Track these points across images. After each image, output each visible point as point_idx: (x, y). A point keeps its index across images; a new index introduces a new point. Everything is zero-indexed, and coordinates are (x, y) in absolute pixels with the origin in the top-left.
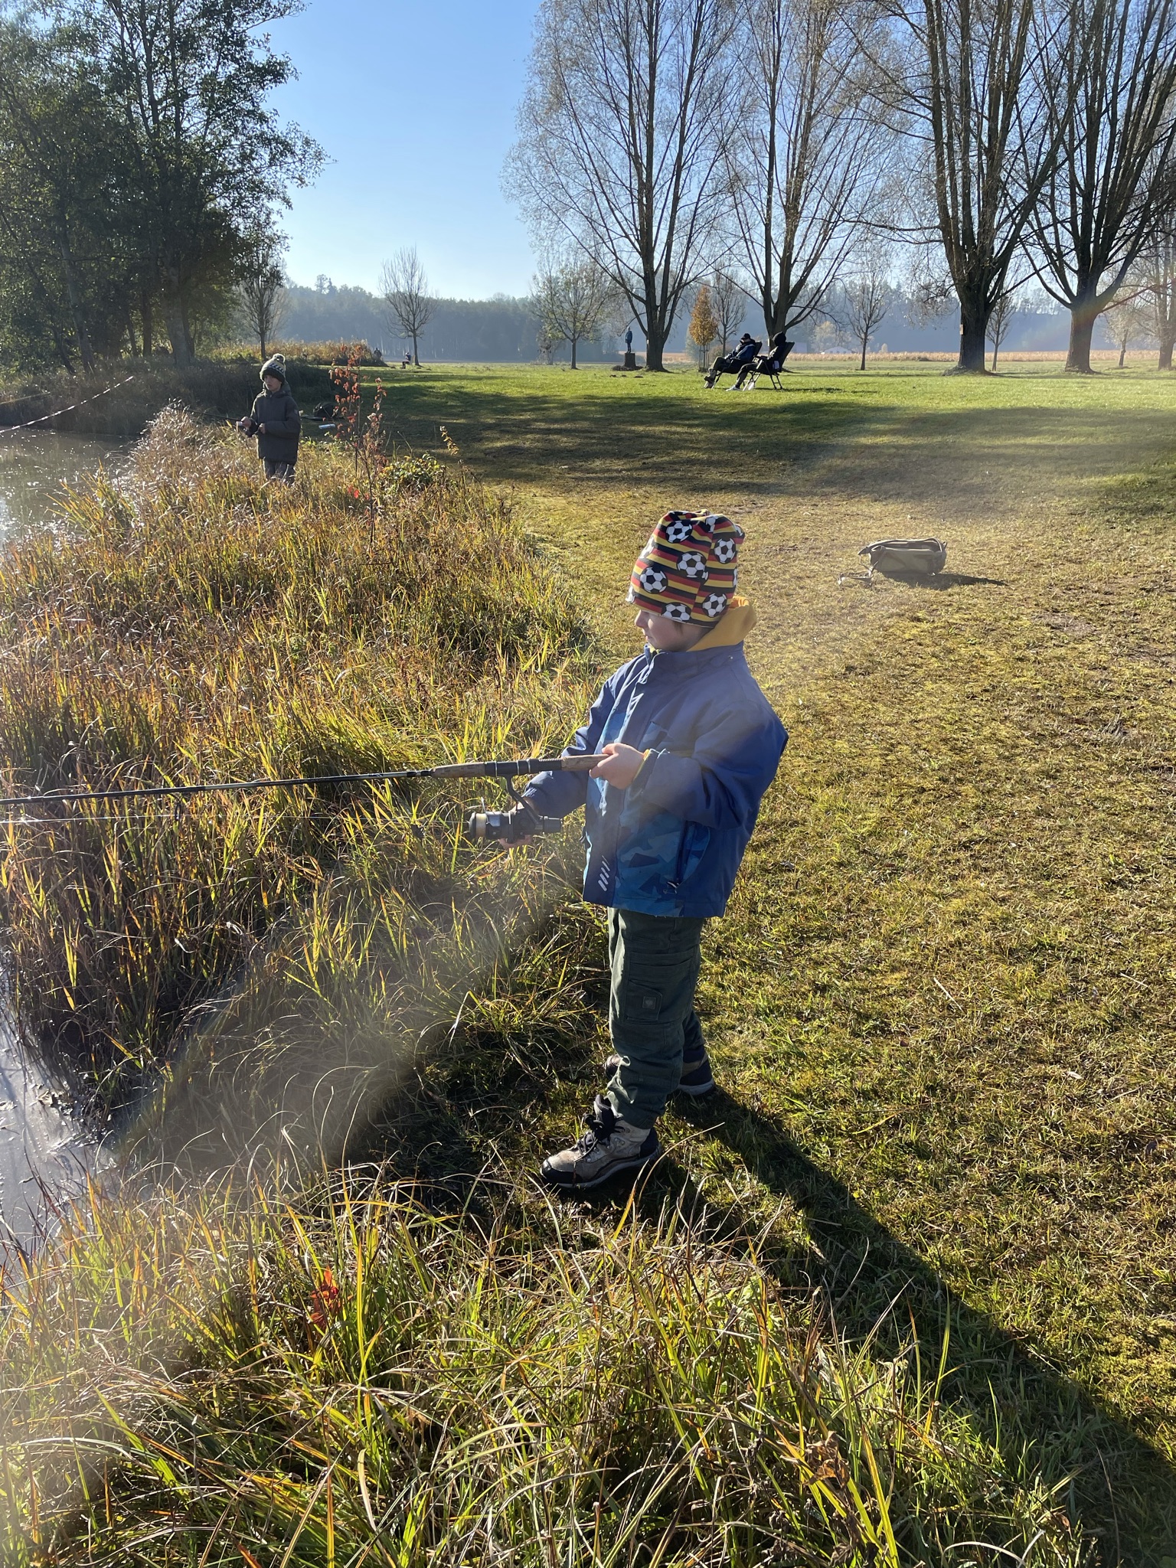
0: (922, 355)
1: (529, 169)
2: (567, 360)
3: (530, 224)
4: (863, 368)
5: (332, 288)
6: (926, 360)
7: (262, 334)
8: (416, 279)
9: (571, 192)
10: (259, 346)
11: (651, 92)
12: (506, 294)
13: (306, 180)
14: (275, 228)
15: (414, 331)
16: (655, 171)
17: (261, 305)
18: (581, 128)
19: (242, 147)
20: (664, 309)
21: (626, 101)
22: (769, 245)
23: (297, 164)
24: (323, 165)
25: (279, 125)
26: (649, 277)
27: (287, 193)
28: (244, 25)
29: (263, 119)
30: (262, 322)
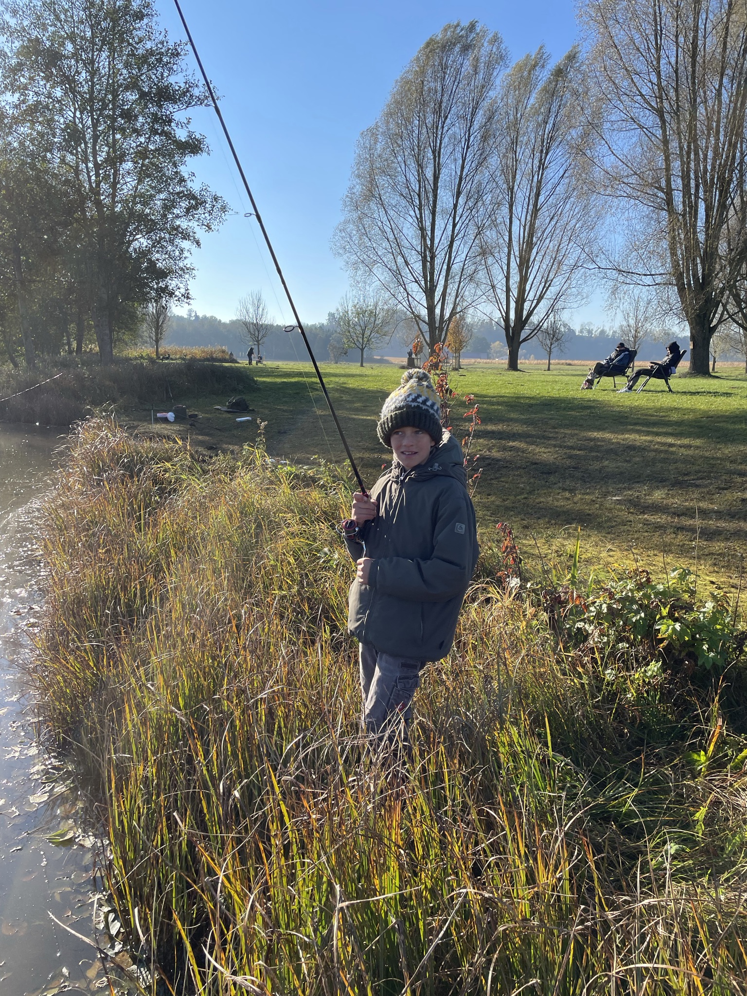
0: (568, 362)
1: (351, 237)
2: (357, 361)
3: (350, 272)
4: (549, 369)
5: (197, 317)
6: (570, 365)
7: (157, 341)
8: (261, 309)
9: (380, 254)
10: (153, 349)
11: (435, 191)
13: (213, 227)
14: (186, 262)
15: (258, 341)
16: (436, 241)
17: (158, 322)
18: (386, 212)
19: (165, 200)
20: (441, 329)
21: (417, 197)
22: (508, 290)
23: (207, 215)
24: (226, 216)
25: (195, 186)
26: (431, 309)
27: (197, 236)
28: (171, 109)
29: (182, 180)
30: (157, 334)
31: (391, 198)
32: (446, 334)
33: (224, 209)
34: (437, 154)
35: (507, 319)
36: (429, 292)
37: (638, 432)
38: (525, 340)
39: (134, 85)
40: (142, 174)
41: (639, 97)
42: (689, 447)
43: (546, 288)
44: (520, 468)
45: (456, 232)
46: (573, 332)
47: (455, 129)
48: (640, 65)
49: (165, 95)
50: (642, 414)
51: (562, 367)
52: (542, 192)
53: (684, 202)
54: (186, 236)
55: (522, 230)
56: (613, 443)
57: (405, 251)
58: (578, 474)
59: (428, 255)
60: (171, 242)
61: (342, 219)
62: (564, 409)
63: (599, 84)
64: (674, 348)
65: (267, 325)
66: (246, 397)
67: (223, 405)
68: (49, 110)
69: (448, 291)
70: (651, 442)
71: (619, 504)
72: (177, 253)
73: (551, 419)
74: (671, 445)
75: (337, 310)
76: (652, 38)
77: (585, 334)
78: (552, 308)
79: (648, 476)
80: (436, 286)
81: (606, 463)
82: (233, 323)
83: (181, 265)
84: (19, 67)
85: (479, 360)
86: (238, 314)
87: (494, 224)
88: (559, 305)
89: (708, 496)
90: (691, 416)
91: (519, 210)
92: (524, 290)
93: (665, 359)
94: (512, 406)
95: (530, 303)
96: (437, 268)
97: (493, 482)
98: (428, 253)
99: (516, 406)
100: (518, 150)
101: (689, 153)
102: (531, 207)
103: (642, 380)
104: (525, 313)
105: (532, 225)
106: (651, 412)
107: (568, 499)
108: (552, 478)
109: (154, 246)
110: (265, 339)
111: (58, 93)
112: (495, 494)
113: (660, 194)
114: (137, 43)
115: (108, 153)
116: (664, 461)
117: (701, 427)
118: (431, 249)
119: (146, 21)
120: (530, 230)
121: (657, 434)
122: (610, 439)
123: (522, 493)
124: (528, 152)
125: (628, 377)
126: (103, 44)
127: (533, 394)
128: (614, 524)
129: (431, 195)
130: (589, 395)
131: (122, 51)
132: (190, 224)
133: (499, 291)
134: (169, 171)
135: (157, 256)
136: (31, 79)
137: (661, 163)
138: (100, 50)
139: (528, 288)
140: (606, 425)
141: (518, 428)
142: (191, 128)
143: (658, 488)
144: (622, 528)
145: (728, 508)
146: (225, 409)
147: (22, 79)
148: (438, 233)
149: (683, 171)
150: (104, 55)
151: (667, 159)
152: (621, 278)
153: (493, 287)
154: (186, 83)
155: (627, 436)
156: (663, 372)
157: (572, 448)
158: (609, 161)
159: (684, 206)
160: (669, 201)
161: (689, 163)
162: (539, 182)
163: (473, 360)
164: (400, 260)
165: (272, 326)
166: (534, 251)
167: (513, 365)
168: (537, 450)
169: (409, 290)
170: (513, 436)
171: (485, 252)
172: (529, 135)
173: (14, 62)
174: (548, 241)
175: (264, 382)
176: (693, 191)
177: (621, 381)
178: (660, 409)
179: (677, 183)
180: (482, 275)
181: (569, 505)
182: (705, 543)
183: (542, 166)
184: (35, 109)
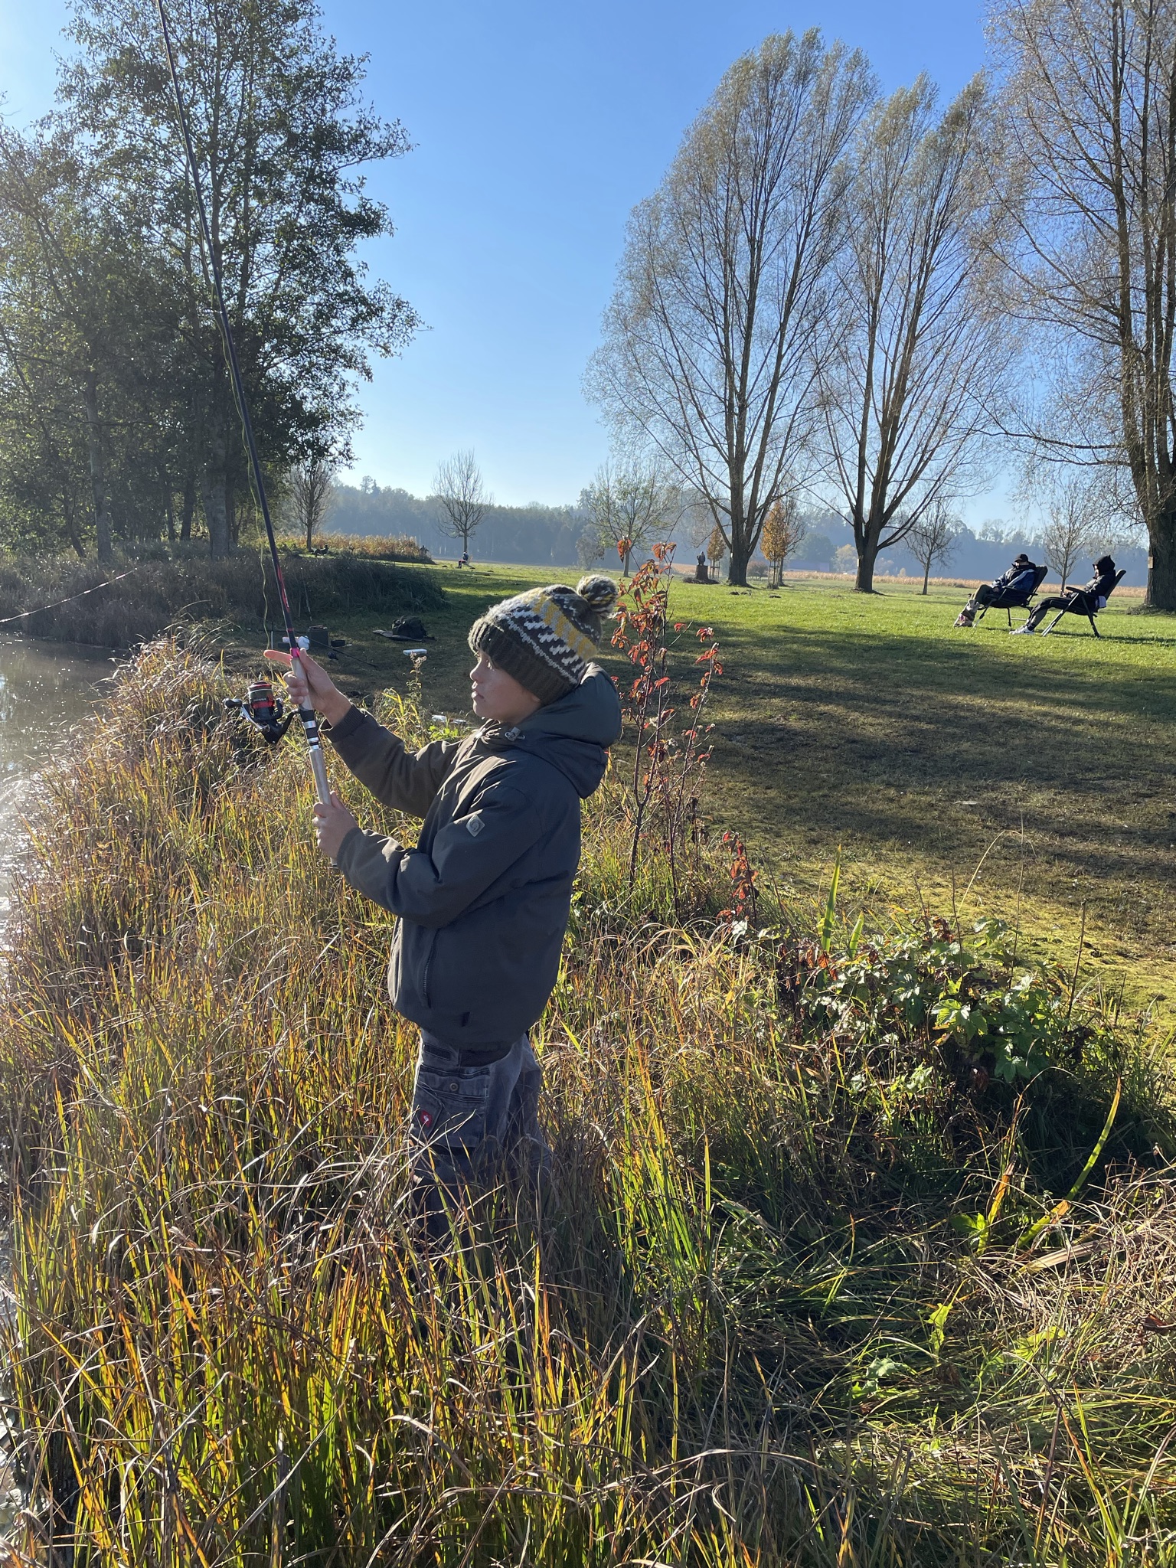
0: (959, 581)
1: (614, 373)
2: (620, 568)
3: (611, 427)
4: (925, 593)
5: (376, 489)
6: (961, 586)
7: (310, 525)
8: (472, 481)
9: (659, 399)
10: (303, 537)
11: (751, 302)
12: (541, 502)
13: (392, 349)
14: (349, 402)
15: (465, 531)
16: (750, 382)
17: (312, 496)
18: (672, 335)
19: (319, 304)
20: (751, 522)
21: (721, 311)
22: (862, 463)
23: (384, 330)
24: (415, 333)
25: (367, 285)
26: (737, 488)
27: (368, 363)
28: (336, 163)
29: (348, 274)
30: (310, 513)
31: (681, 313)
32: (759, 530)
33: (410, 321)
34: (755, 244)
35: (857, 510)
36: (736, 463)
37: (1029, 698)
38: (885, 544)
39: (281, 123)
40: (288, 263)
41: (1083, 162)
42: (1106, 724)
43: (924, 462)
44: (827, 747)
45: (782, 368)
46: (972, 534)
47: (787, 204)
48: (1087, 110)
49: (328, 139)
50: (1042, 670)
51: (947, 589)
52: (925, 309)
53: (1149, 333)
54: (350, 362)
55: (889, 369)
56: (984, 715)
57: (699, 397)
58: (917, 762)
59: (735, 406)
60: (328, 370)
61: (601, 344)
62: (920, 657)
63: (1019, 138)
64: (1106, 566)
65: (480, 506)
66: (423, 618)
67: (388, 628)
68: (147, 158)
69: (766, 461)
70: (1045, 714)
71: (972, 812)
72: (336, 389)
73: (895, 671)
74: (1078, 721)
75: (592, 486)
76: (1109, 67)
77: (991, 538)
78: (931, 496)
79: (1028, 770)
80: (746, 455)
81: (965, 745)
82: (431, 501)
83: (342, 407)
84: (104, 92)
85: (815, 573)
86: (437, 486)
87: (845, 357)
88: (945, 490)
89: (1117, 806)
90: (1120, 677)
91: (886, 336)
92: (888, 465)
93: (1091, 583)
94: (837, 649)
95: (897, 485)
96: (749, 425)
97: (780, 767)
98: (735, 401)
99: (843, 648)
100: (887, 242)
101: (1160, 253)
102: (905, 332)
103: (1052, 615)
104: (888, 501)
105: (906, 361)
106: (1056, 666)
107: (891, 800)
108: (874, 766)
109: (300, 376)
110: (476, 528)
111: (163, 133)
112: (778, 787)
113: (1113, 319)
114: (288, 57)
115: (236, 227)
116: (1060, 746)
117: (1132, 695)
118: (741, 396)
119: (302, 23)
120: (902, 367)
121: (1059, 703)
122: (981, 708)
123: (820, 788)
124: (903, 245)
125: (1030, 609)
126: (235, 59)
127: (876, 630)
128: (956, 843)
129: (744, 309)
130: (965, 635)
131: (262, 70)
132: (358, 343)
133: (847, 465)
134: (328, 259)
135: (306, 391)
136: (124, 111)
137: (1115, 269)
138: (229, 68)
139: (894, 461)
140: (980, 685)
141: (838, 684)
142: (365, 192)
143: (1040, 789)
144: (966, 850)
145: (1146, 826)
146: (390, 634)
147: (108, 110)
148: (752, 369)
149: (1149, 282)
150: (237, 74)
151: (1125, 262)
152: (1041, 451)
153: (838, 457)
154: (360, 122)
155: (1009, 704)
156: (1087, 604)
157: (917, 718)
158: (1030, 264)
159: (1149, 338)
160: (1125, 330)
161: (1159, 269)
162: (921, 293)
163: (806, 573)
164: (691, 410)
165: (490, 508)
166: (908, 402)
167: (865, 584)
168: (862, 719)
169: (703, 458)
170: (827, 696)
171: (826, 402)
172: (906, 216)
173: (96, 83)
174: (930, 386)
175: (458, 595)
176: (1164, 315)
177: (1020, 615)
178: (1074, 663)
179: (1139, 301)
180: (820, 439)
181: (890, 809)
182: (1093, 881)
183: (926, 269)
184: (127, 157)
